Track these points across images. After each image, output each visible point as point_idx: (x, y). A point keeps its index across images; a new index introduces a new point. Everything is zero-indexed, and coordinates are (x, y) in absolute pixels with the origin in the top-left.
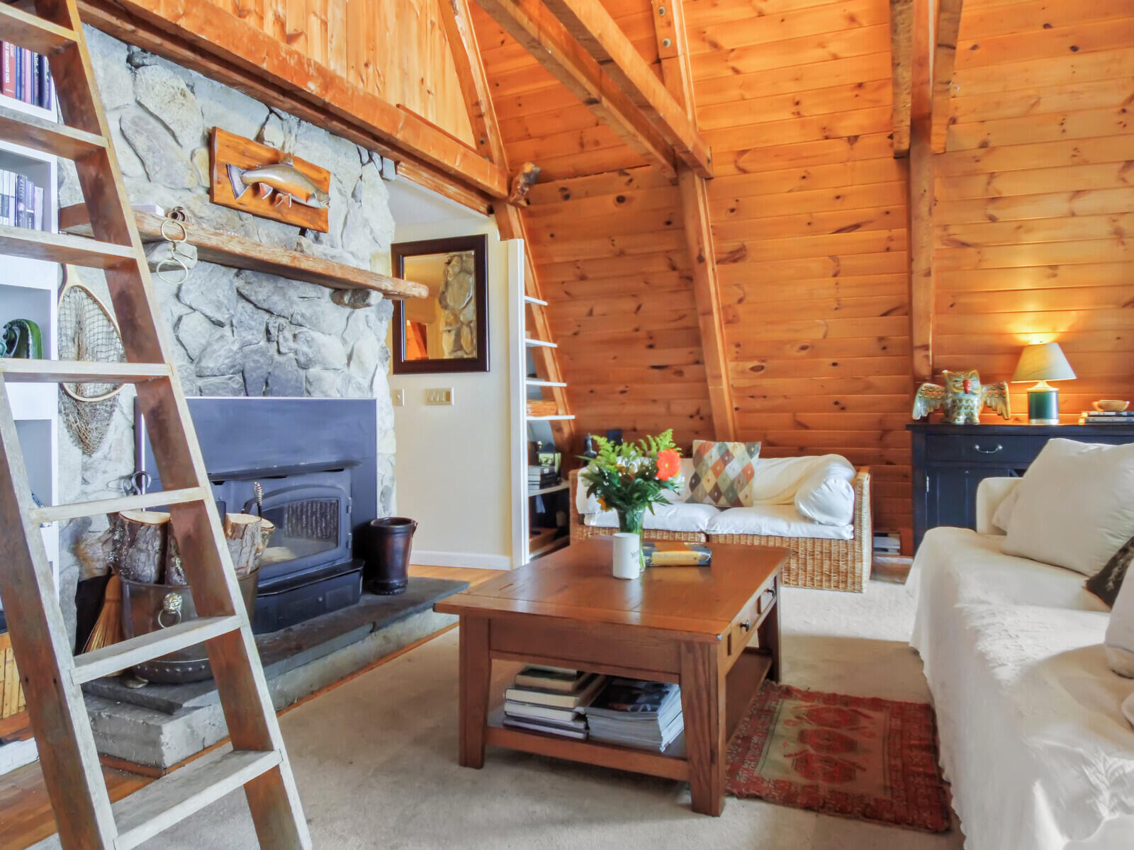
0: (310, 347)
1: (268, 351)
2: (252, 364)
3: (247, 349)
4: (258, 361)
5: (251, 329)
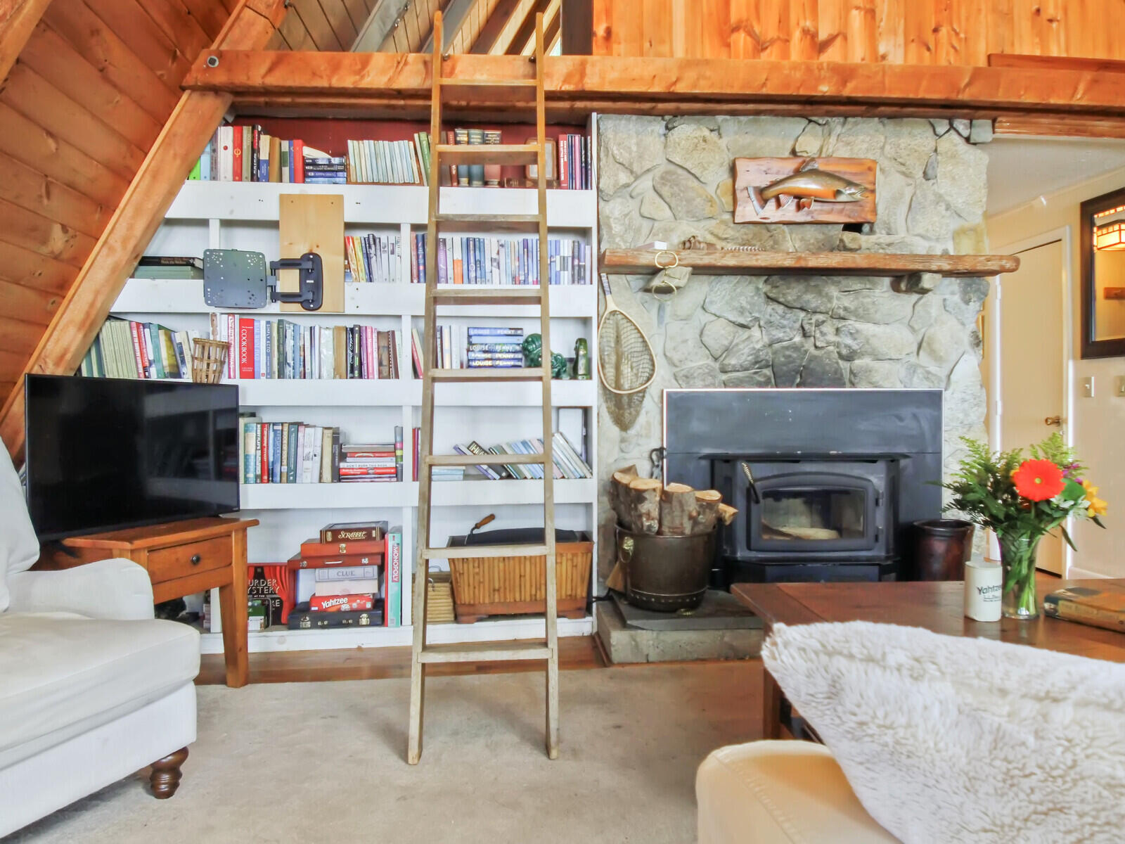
0: (855, 339)
1: (803, 346)
3: (776, 346)
4: (790, 356)
5: (784, 327)
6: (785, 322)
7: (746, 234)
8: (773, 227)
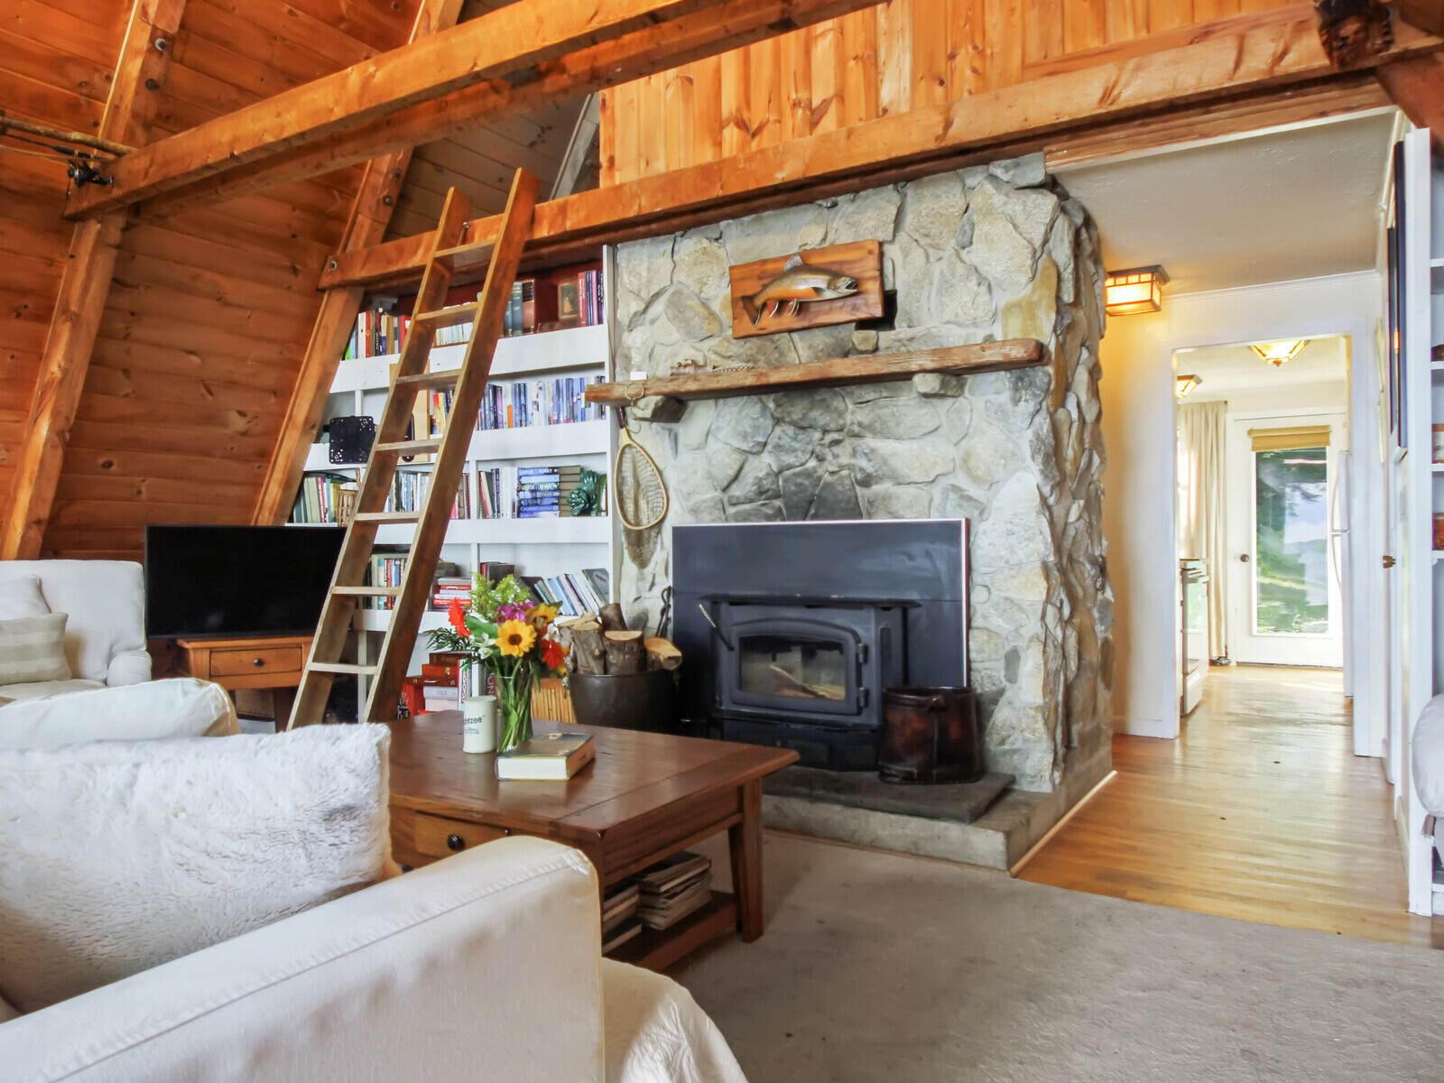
0: (870, 460)
1: (816, 472)
2: (793, 488)
3: (787, 473)
4: (801, 484)
5: (795, 450)
6: (797, 445)
7: (751, 349)
8: (777, 337)
